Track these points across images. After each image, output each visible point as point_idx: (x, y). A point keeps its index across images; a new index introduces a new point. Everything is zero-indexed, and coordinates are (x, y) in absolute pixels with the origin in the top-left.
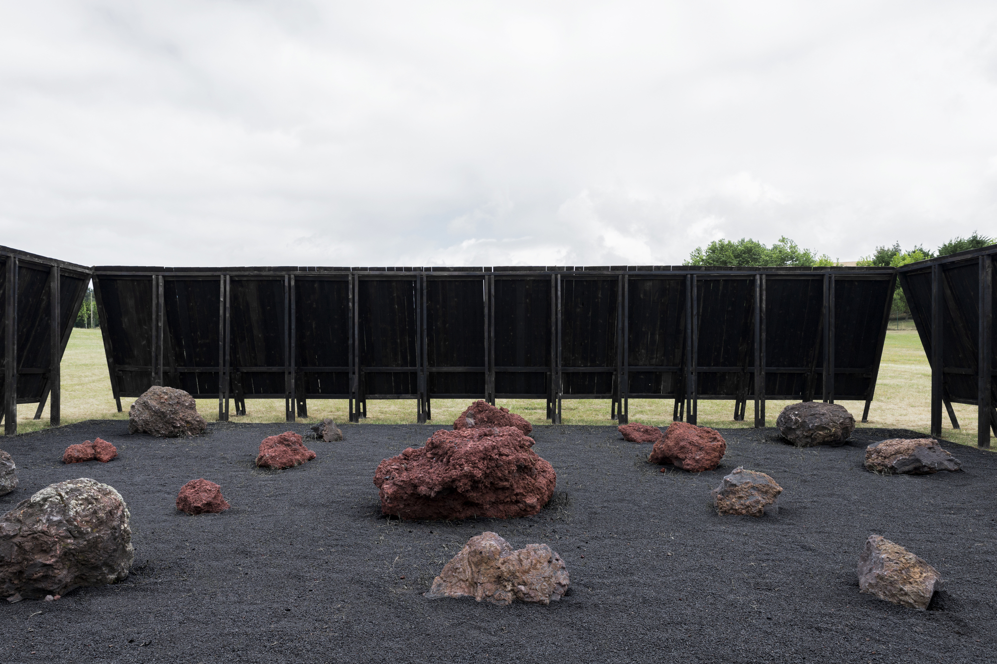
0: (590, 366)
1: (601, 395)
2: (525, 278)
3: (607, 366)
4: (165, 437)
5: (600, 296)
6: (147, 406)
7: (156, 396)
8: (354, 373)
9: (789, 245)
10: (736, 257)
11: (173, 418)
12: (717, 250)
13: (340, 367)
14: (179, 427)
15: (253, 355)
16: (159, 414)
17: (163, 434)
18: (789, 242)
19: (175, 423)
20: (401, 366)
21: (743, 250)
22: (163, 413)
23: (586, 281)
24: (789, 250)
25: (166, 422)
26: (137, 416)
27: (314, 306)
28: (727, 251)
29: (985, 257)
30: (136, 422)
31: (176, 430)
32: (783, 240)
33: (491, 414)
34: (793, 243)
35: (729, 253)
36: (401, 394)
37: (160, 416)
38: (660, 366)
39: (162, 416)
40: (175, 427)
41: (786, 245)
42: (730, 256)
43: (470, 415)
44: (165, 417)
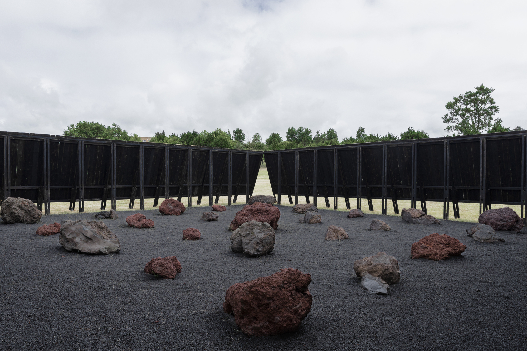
0: (172, 184)
1: (174, 196)
2: (155, 148)
3: (178, 184)
4: (30, 223)
5: (180, 156)
6: (21, 207)
7: (21, 202)
8: (82, 189)
9: (117, 127)
10: (92, 130)
11: (34, 213)
12: (82, 126)
13: (64, 186)
14: (36, 218)
15: (13, 180)
16: (27, 212)
17: (28, 222)
18: (117, 126)
19: (35, 216)
20: (95, 185)
21: (95, 127)
22: (29, 211)
23: (176, 150)
24: (117, 130)
25: (30, 216)
26: (20, 213)
27: (56, 155)
28: (87, 127)
29: (297, 152)
30: (20, 216)
31: (35, 220)
32: (114, 125)
33: (178, 204)
34: (119, 127)
35: (88, 128)
36: (92, 198)
37: (28, 213)
38: (195, 184)
39: (29, 213)
40: (34, 218)
41: (115, 127)
42: (89, 130)
43: (169, 204)
44: (30, 213)
